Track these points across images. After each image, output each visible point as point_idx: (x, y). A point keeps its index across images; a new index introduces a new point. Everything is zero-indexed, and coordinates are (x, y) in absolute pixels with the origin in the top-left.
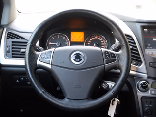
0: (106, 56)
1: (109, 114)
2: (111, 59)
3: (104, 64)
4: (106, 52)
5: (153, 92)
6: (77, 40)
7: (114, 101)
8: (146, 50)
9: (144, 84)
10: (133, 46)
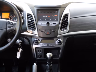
0: (8, 24)
1: (17, 57)
2: (11, 25)
3: (7, 28)
4: (8, 22)
5: (41, 45)
6: (5, 17)
7: (19, 50)
8: (38, 22)
9: (36, 40)
10: (32, 20)
